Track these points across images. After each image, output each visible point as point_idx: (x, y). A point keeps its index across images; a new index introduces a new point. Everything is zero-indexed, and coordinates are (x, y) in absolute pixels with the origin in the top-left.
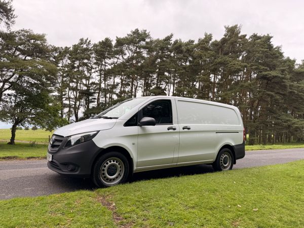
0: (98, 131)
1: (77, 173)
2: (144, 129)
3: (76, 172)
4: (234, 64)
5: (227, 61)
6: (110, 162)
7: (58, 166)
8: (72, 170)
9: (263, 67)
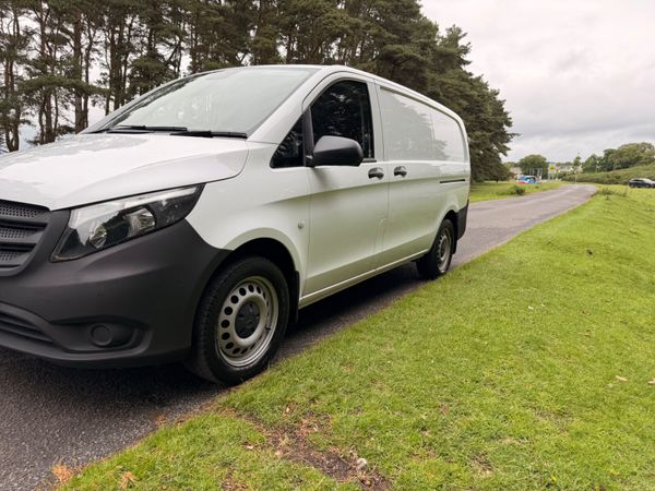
0: (200, 187)
1: (139, 351)
2: (321, 177)
3: (135, 346)
4: (335, 18)
5: (320, 7)
6: (243, 292)
7: (40, 332)
8: (116, 344)
9: (387, 34)
